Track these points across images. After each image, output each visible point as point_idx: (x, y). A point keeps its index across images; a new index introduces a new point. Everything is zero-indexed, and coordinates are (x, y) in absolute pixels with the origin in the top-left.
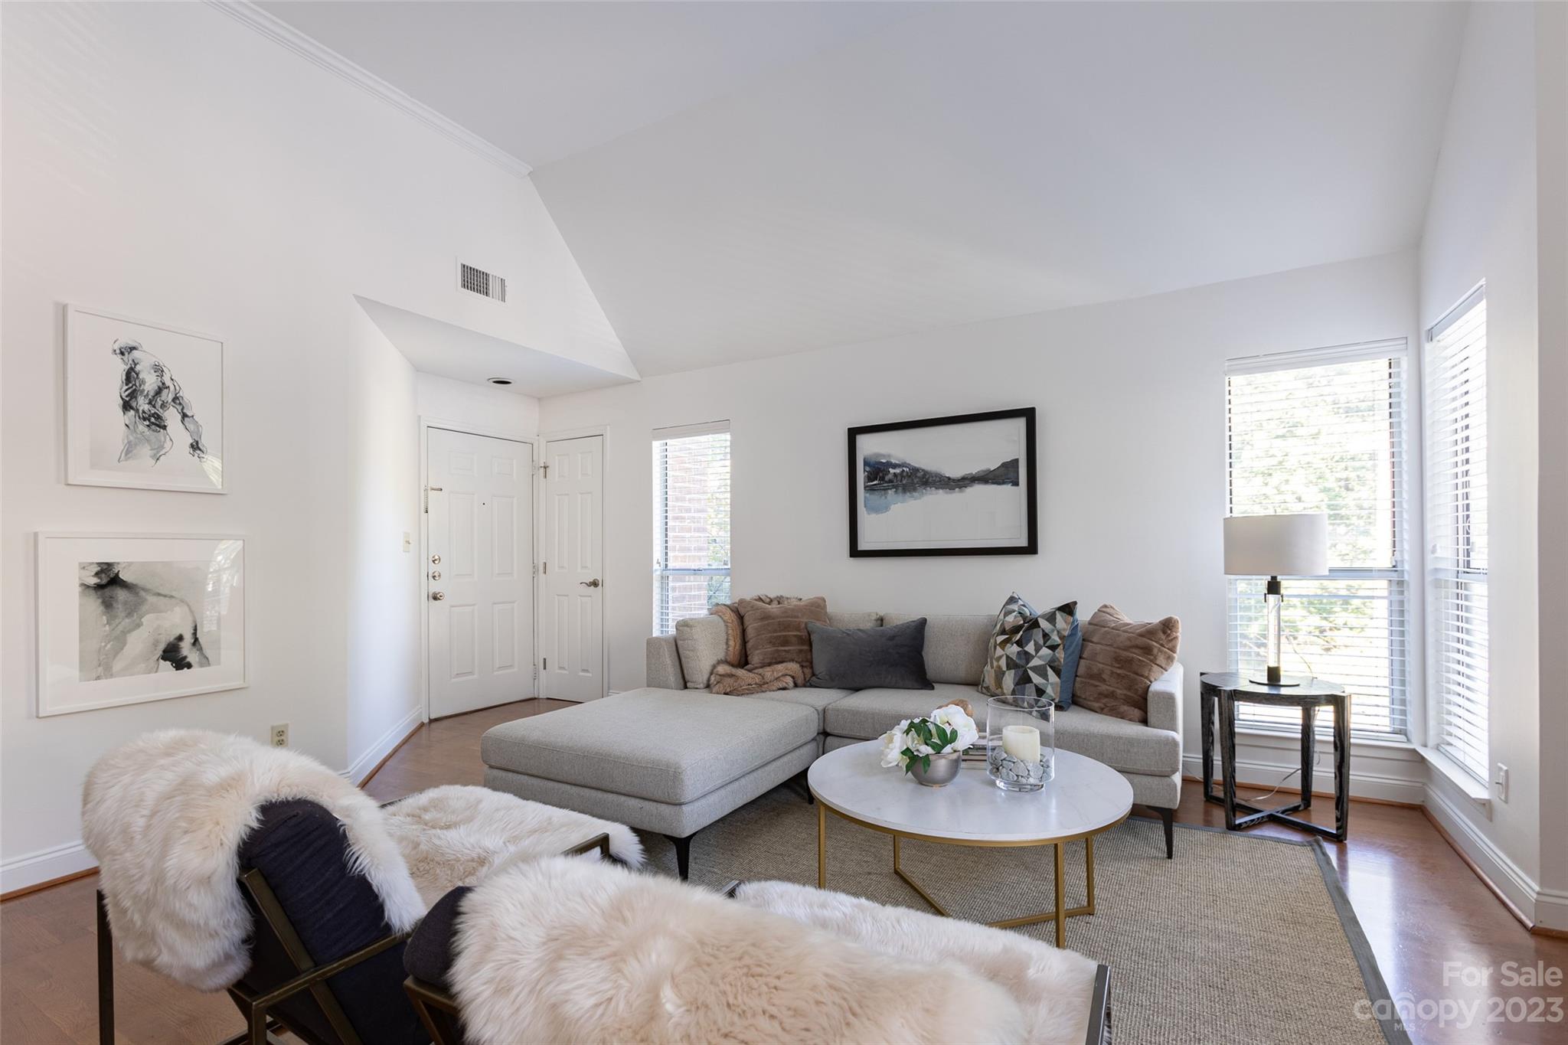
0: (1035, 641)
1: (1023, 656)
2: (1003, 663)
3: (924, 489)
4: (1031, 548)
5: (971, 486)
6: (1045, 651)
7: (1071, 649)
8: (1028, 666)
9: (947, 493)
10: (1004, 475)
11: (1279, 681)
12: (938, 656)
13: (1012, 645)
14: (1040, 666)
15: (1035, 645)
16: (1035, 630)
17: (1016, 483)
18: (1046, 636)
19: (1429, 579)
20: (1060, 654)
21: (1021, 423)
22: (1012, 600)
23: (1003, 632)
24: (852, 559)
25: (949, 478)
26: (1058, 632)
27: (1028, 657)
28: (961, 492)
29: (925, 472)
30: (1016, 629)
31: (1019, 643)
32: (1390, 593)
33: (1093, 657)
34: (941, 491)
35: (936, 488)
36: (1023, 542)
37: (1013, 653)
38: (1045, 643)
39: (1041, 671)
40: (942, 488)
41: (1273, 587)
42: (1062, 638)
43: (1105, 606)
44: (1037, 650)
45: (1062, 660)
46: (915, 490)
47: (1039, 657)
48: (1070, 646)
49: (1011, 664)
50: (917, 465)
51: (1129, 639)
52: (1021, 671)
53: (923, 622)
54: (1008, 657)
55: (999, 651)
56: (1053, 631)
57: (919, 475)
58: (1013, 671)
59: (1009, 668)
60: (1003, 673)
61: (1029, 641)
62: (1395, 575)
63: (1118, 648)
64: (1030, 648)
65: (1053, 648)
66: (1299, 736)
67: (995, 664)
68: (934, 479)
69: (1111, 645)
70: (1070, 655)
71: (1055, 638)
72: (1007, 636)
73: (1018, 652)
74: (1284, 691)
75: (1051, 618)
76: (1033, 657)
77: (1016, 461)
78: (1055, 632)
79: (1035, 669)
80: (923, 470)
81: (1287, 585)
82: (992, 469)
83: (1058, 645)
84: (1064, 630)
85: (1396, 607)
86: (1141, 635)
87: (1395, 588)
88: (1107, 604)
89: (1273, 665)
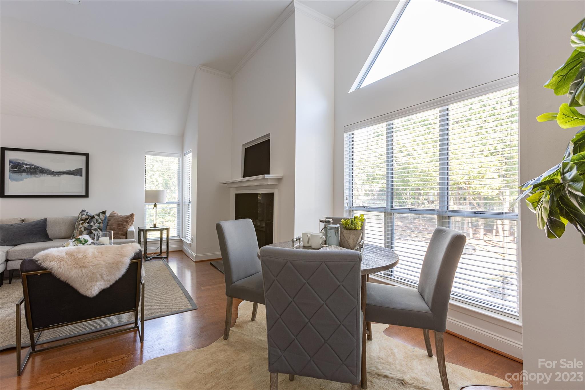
0: (93, 222)
1: (90, 226)
2: (83, 229)
3: (42, 174)
4: (87, 196)
5: (63, 175)
6: (97, 224)
7: (105, 223)
8: (92, 229)
9: (52, 176)
10: (77, 172)
11: (156, 226)
12: (53, 230)
13: (86, 223)
14: (95, 229)
15: (94, 223)
16: (93, 219)
17: (81, 175)
18: (97, 220)
19: (183, 204)
20: (101, 225)
21: (84, 158)
22: (83, 211)
23: (82, 220)
24: (2, 198)
25: (53, 172)
26: (101, 219)
27: (91, 226)
28: (58, 176)
29: (42, 169)
30: (87, 219)
31: (88, 223)
32: (177, 207)
33: (112, 225)
34: (49, 175)
35: (47, 174)
36: (84, 194)
37: (86, 226)
38: (97, 222)
39: (95, 230)
40: (50, 175)
41: (155, 206)
42: (102, 220)
43: (114, 212)
44: (94, 224)
45: (102, 226)
46: (37, 174)
47: (95, 226)
48: (104, 223)
49: (85, 229)
50: (38, 166)
51: (122, 219)
52: (89, 231)
53: (46, 220)
54: (84, 227)
55: (81, 226)
56: (99, 219)
57: (39, 169)
58: (86, 231)
59: (85, 230)
60: (83, 232)
61: (92, 222)
62: (178, 203)
63: (119, 222)
64: (92, 224)
65: (99, 223)
66: (160, 240)
67: (79, 230)
68: (46, 171)
69: (117, 221)
70: (104, 225)
71: (100, 221)
72: (83, 221)
73: (88, 225)
74: (157, 228)
75: (98, 215)
76: (93, 226)
77: (82, 169)
78: (100, 219)
79: (94, 230)
80: (41, 168)
81: (158, 206)
82: (72, 170)
83: (101, 223)
84: (103, 218)
85: (178, 210)
86: (125, 218)
87: (178, 206)
88: (114, 211)
89: (155, 223)
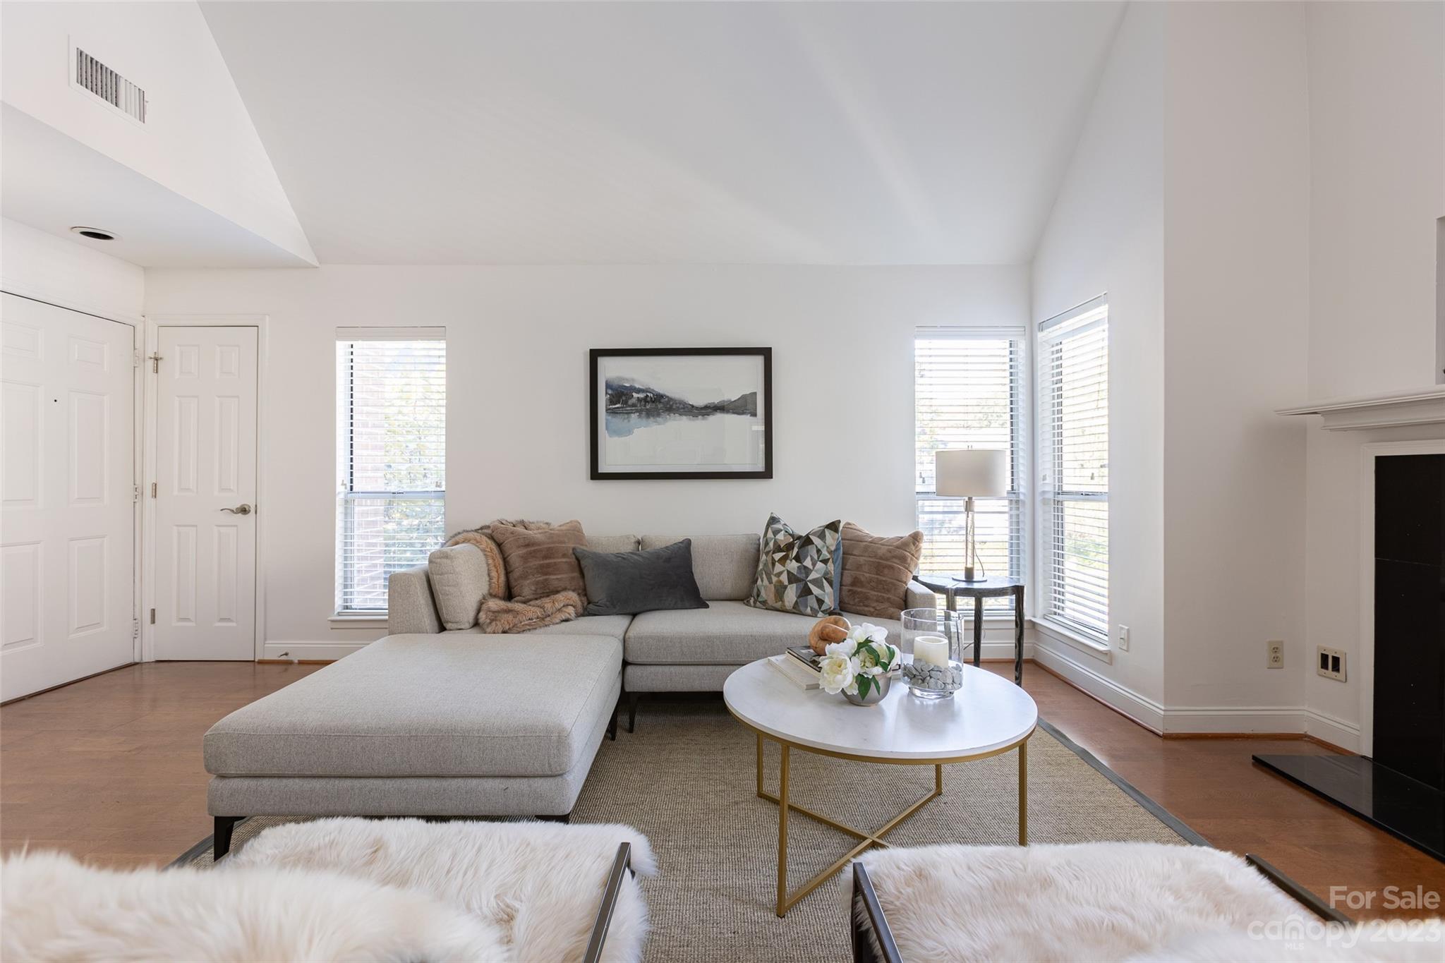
0: (811, 556)
1: (803, 571)
2: (784, 578)
3: (668, 414)
4: (767, 474)
5: (713, 415)
6: (820, 565)
7: (838, 562)
8: (808, 579)
9: (690, 419)
10: (741, 407)
11: (973, 578)
12: (709, 574)
13: (791, 560)
14: (817, 579)
15: (812, 560)
16: (810, 547)
17: (754, 414)
18: (819, 551)
20: (831, 566)
21: (758, 361)
22: (773, 520)
23: (778, 549)
24: (592, 481)
25: (693, 406)
26: (827, 547)
27: (807, 571)
28: (703, 419)
29: (670, 399)
30: (790, 547)
31: (798, 559)
32: (1011, 509)
33: (859, 567)
34: (684, 417)
35: (680, 415)
36: (760, 467)
37: (794, 569)
38: (818, 558)
39: (817, 582)
40: (686, 415)
41: (969, 507)
42: (830, 552)
43: (850, 524)
44: (814, 565)
45: (833, 573)
46: (659, 415)
47: (816, 571)
48: (837, 560)
49: (792, 578)
50: (661, 392)
51: (890, 551)
52: (801, 585)
53: (687, 544)
54: (789, 572)
55: (778, 568)
56: (824, 547)
57: (662, 401)
58: (795, 585)
59: (790, 582)
60: (785, 587)
61: (806, 557)
62: (1014, 495)
63: (881, 558)
64: (808, 563)
65: (825, 562)
66: (973, 618)
67: (774, 579)
68: (678, 405)
69: (875, 557)
70: (837, 567)
71: (825, 554)
72: (784, 553)
73: (798, 567)
74: (976, 586)
75: (822, 535)
76: (811, 571)
77: (755, 394)
78: (825, 548)
79: (815, 582)
80: (667, 397)
81: (979, 504)
82: (733, 400)
83: (829, 559)
84: (832, 545)
85: (1014, 520)
86: (898, 547)
87: (1014, 506)
88: (850, 522)
89: (969, 566)
